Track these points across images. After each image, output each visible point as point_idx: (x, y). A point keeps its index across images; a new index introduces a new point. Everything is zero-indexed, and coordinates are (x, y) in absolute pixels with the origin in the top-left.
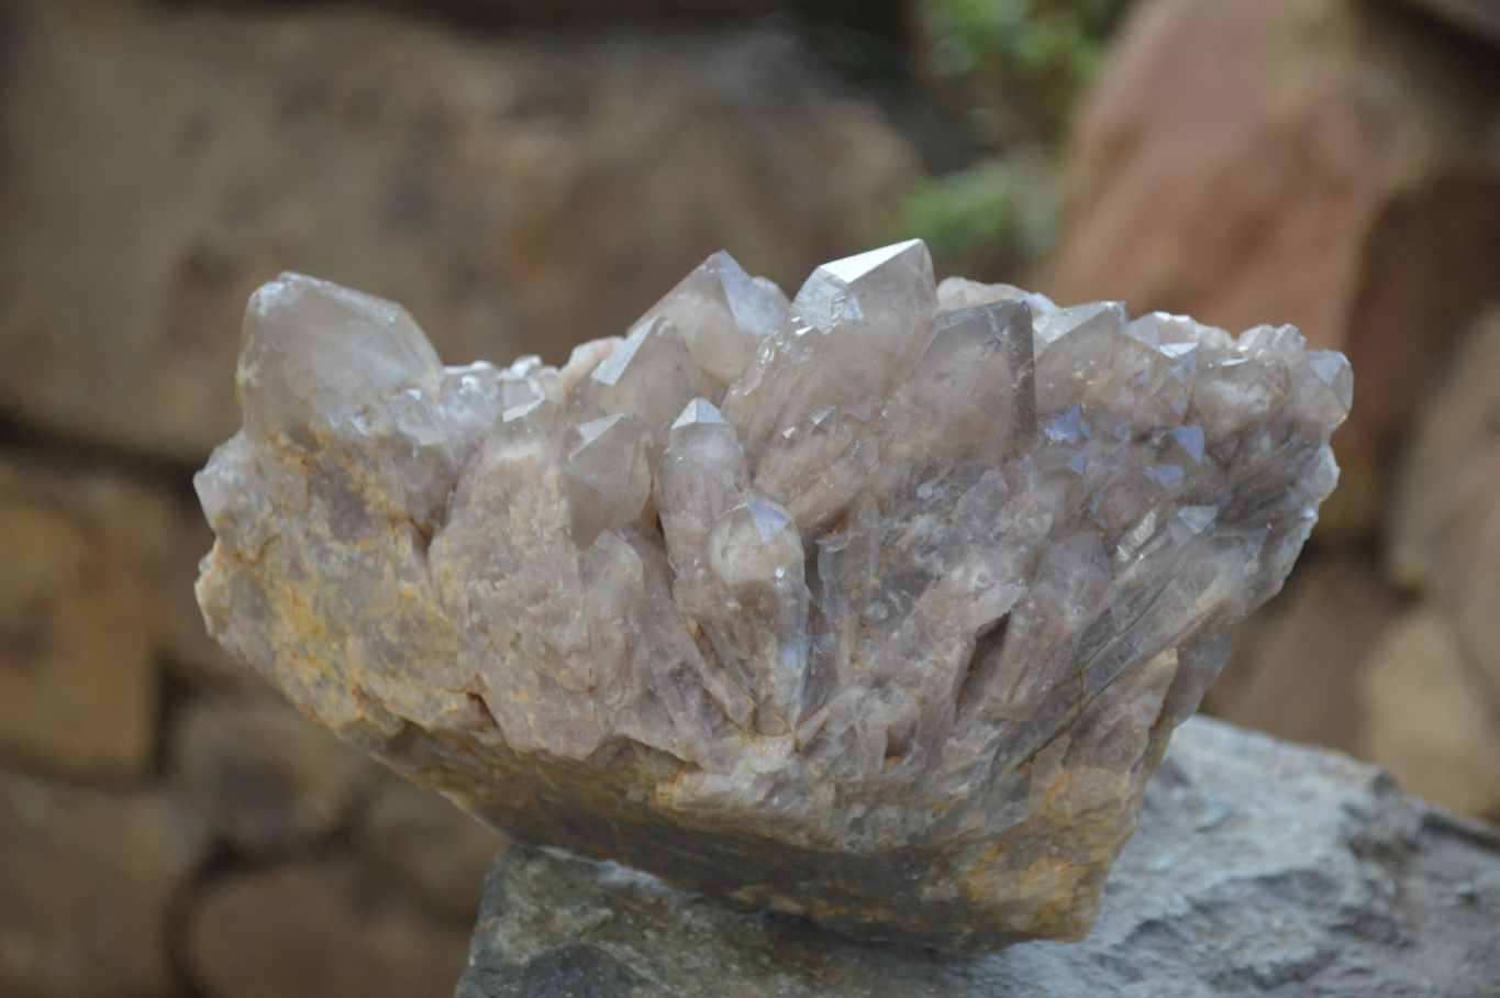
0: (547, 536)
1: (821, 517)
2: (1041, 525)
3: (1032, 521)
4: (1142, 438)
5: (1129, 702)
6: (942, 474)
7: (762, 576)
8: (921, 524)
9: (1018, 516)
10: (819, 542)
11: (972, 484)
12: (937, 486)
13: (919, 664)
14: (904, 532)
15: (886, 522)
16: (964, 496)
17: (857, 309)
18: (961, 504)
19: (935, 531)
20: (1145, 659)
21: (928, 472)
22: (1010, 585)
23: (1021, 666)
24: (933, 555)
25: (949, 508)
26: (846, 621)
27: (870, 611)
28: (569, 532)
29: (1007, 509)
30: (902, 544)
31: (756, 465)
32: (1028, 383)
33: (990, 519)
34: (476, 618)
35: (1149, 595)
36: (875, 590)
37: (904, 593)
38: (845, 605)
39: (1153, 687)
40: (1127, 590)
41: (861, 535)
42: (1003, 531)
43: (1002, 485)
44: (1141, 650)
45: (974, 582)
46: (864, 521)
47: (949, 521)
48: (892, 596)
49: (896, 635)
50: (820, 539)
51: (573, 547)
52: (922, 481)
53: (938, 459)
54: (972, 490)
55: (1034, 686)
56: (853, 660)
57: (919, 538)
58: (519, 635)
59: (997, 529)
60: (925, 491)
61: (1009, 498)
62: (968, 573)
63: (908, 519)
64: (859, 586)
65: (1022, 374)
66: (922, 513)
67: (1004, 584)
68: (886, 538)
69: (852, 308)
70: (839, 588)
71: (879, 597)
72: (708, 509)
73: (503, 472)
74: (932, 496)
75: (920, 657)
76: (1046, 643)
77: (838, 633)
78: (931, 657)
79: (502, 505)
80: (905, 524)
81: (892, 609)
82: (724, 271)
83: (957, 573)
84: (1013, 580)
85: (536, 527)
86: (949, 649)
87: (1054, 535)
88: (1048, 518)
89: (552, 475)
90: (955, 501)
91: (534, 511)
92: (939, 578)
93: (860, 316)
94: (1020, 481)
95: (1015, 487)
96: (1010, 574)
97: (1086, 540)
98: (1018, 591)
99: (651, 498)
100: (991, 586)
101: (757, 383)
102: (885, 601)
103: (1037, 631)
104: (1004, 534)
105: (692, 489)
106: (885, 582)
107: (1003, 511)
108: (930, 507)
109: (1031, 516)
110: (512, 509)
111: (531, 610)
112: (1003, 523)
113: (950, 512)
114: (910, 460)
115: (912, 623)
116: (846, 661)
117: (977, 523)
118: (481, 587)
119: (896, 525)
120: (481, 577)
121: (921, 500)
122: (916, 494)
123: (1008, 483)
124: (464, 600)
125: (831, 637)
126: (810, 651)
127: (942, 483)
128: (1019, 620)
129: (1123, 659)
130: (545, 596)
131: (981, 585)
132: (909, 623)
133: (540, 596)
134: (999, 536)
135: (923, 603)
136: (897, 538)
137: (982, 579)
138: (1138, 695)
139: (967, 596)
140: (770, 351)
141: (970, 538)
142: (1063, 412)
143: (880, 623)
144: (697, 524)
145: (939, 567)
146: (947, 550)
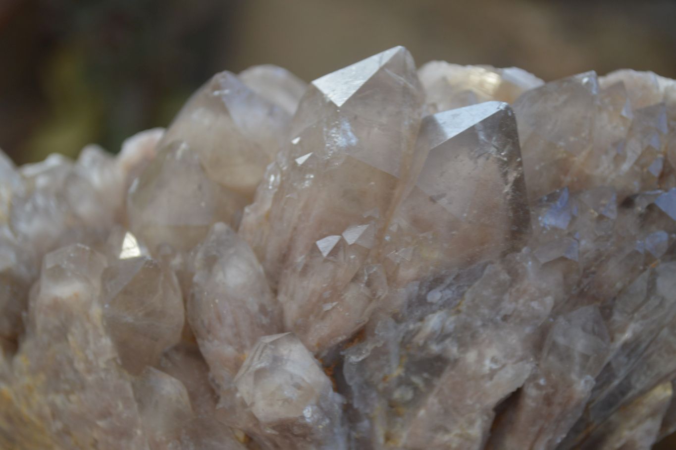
0: (102, 365)
1: (340, 339)
2: (543, 307)
3: (535, 305)
4: (627, 203)
5: (631, 428)
6: (448, 281)
7: (292, 415)
8: (434, 322)
9: (521, 301)
10: (342, 353)
11: (476, 279)
12: (444, 289)
13: (446, 438)
14: (418, 331)
15: (402, 327)
16: (470, 290)
17: (350, 134)
18: (468, 296)
19: (448, 323)
20: (643, 393)
21: (436, 281)
22: (520, 363)
23: (536, 429)
24: (448, 341)
25: (458, 301)
26: (378, 407)
27: (397, 395)
28: (119, 361)
29: (511, 294)
30: (419, 340)
31: (277, 283)
32: (518, 184)
33: (496, 306)
34: (59, 425)
35: (643, 346)
36: (400, 377)
37: (426, 375)
38: (374, 395)
39: (653, 415)
40: (625, 345)
41: (379, 345)
42: (509, 313)
43: (504, 276)
44: (639, 387)
45: (488, 365)
46: (381, 334)
47: (459, 312)
48: (416, 380)
49: (422, 413)
50: (343, 350)
51: (126, 373)
52: (430, 288)
53: (443, 272)
54: (476, 284)
55: (550, 441)
56: (388, 438)
57: (433, 333)
58: (96, 441)
59: (503, 313)
60: (435, 296)
61: (511, 286)
62: (481, 357)
63: (421, 319)
64: (384, 379)
65: (512, 176)
66: (434, 312)
67: (515, 363)
68: (404, 337)
69: (344, 133)
70: (368, 384)
71: (403, 382)
72: (237, 335)
73: (57, 306)
74: (442, 298)
75: (447, 431)
76: (557, 410)
77: (371, 419)
78: (456, 431)
79: (62, 333)
80: (419, 324)
81: (416, 388)
82: (227, 92)
83: (471, 356)
84: (522, 359)
85: (91, 357)
86: (471, 423)
87: (556, 312)
88: (549, 301)
89: (96, 311)
90: (462, 295)
91: (87, 342)
92: (456, 361)
93: (354, 141)
94: (520, 271)
95: (515, 275)
96: (520, 353)
97: (586, 313)
98: (528, 367)
99: (187, 325)
100: (504, 366)
101: (267, 206)
102: (409, 384)
103: (548, 400)
104: (510, 316)
105: (220, 318)
106: (407, 369)
107: (506, 297)
108: (441, 306)
109: (532, 300)
110: (70, 338)
111: (101, 423)
112: (508, 306)
113: (459, 304)
114: (416, 279)
115: (436, 401)
116: (381, 440)
117: (486, 311)
118: (59, 400)
119: (411, 327)
120: (57, 391)
121: (431, 304)
122: (425, 300)
123: (509, 273)
124: (47, 411)
125: (365, 424)
126: (349, 438)
127: (449, 286)
128: (532, 392)
129: (623, 393)
130: (110, 414)
131: (495, 367)
132: (432, 400)
133: (105, 414)
134: (505, 318)
135: (444, 382)
136: (414, 336)
137: (494, 360)
138: (640, 422)
139: (483, 377)
140: (276, 176)
141: (479, 323)
142: (552, 197)
143: (407, 404)
144: (229, 351)
145: (453, 350)
146: (459, 335)
